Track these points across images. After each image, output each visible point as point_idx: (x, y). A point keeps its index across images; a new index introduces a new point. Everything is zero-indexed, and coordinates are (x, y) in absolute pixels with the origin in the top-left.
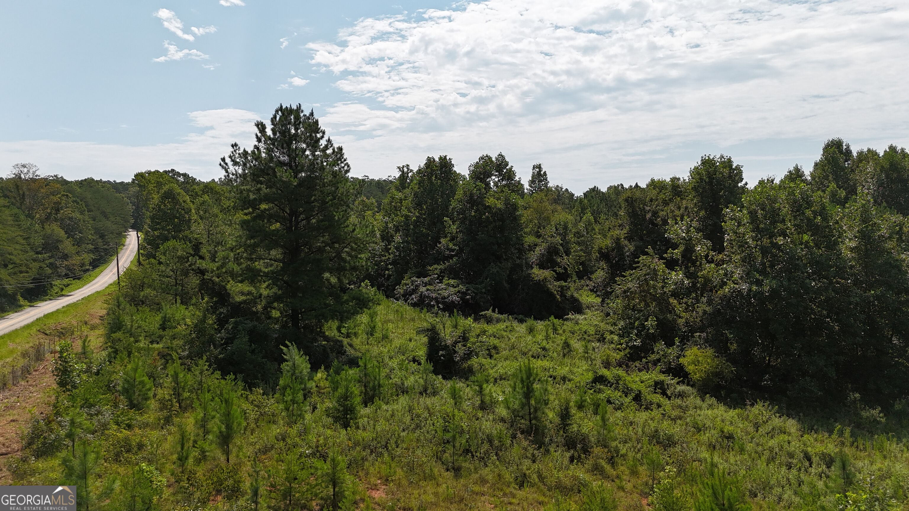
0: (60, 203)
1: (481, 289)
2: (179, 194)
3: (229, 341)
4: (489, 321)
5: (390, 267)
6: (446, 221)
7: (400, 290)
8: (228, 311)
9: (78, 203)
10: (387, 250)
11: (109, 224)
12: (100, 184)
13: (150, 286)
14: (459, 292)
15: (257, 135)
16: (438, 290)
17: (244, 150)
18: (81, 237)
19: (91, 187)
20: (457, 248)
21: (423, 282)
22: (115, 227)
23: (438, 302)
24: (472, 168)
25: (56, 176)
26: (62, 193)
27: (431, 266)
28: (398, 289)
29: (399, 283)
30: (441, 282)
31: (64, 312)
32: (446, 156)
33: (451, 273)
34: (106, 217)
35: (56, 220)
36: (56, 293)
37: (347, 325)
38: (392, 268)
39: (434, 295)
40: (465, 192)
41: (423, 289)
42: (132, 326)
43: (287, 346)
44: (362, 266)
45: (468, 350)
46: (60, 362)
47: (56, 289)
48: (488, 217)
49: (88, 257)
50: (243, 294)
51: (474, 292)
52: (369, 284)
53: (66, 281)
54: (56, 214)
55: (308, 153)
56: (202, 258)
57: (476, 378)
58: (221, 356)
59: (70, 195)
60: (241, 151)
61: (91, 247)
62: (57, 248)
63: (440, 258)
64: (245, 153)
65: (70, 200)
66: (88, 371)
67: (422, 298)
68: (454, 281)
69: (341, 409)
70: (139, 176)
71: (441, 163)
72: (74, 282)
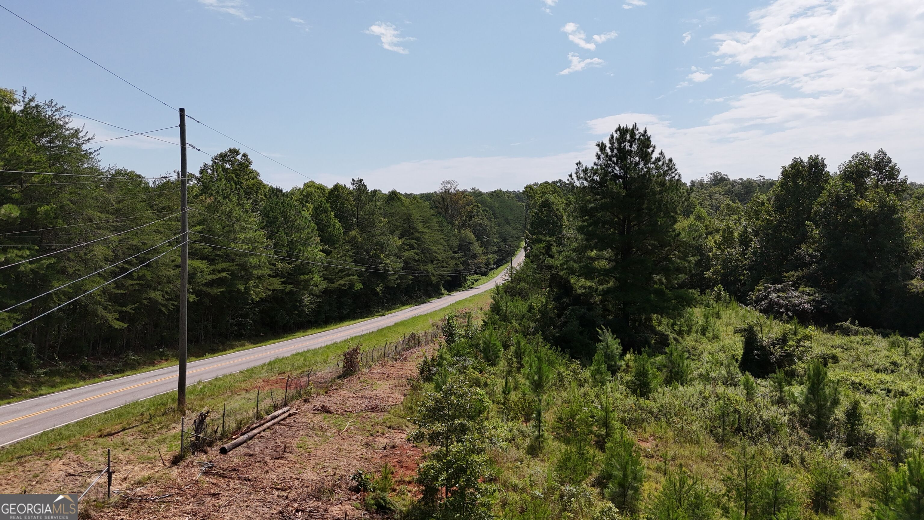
0: (473, 212)
1: (841, 299)
2: (553, 203)
3: (564, 324)
4: (846, 332)
5: (745, 272)
6: (808, 226)
7: (753, 296)
8: (570, 301)
9: (487, 212)
10: (743, 254)
11: (510, 229)
12: (506, 194)
13: (524, 280)
14: (813, 300)
15: (597, 153)
16: (790, 297)
17: (586, 167)
18: (487, 241)
19: (499, 197)
20: (818, 254)
21: (775, 289)
22: (514, 232)
23: (787, 309)
24: (843, 168)
25: (474, 189)
26: (474, 204)
27: (787, 272)
28: (750, 294)
29: (753, 290)
30: (796, 289)
31: (470, 301)
32: (818, 156)
33: (809, 281)
34: (508, 223)
35: (469, 226)
36: (469, 286)
37: (679, 323)
38: (748, 273)
39: (784, 302)
40: (830, 195)
41: (773, 296)
42: (506, 310)
43: (602, 329)
44: (686, 268)
45: (784, 352)
46: (448, 327)
47: (469, 283)
48: (855, 221)
49: (493, 258)
50: (585, 288)
51: (831, 302)
52: (722, 289)
53: (476, 277)
54: (469, 221)
55: (641, 165)
56: (552, 257)
57: (775, 375)
58: (558, 335)
59: (480, 205)
60: (584, 168)
61: (495, 248)
62: (469, 249)
63: (799, 264)
64: (587, 169)
65: (481, 210)
66: (466, 336)
67: (772, 304)
68: (810, 289)
69: (638, 383)
70: (529, 188)
71: (810, 164)
72: (481, 278)
